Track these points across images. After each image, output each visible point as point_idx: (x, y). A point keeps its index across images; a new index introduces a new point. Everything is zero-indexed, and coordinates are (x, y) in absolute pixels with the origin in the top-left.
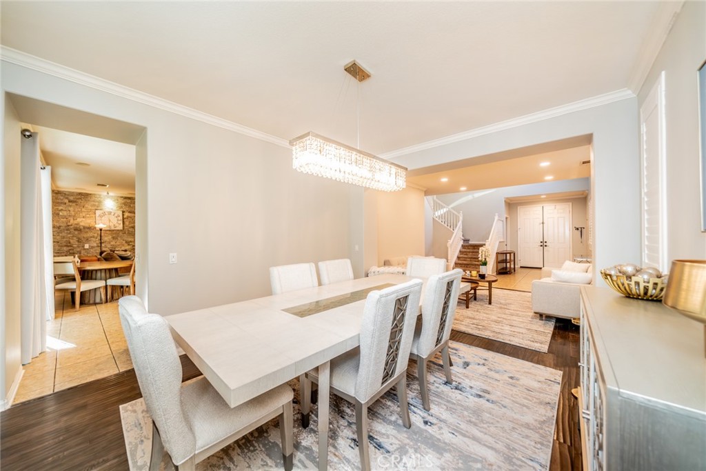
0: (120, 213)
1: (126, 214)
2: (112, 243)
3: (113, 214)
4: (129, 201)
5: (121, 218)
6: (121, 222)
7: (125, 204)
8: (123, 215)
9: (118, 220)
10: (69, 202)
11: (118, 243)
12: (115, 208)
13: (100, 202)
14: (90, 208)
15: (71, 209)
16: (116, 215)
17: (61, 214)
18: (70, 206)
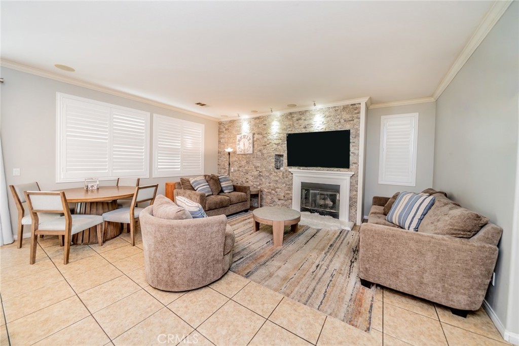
0: (251, 135)
1: (256, 136)
2: (246, 168)
3: (246, 137)
4: (258, 121)
5: (251, 141)
6: (251, 145)
7: (255, 125)
8: (253, 137)
9: (249, 143)
10: (226, 130)
11: (250, 168)
12: (248, 131)
13: (240, 127)
14: (235, 133)
15: (226, 136)
16: (248, 138)
17: (222, 141)
18: (226, 133)
